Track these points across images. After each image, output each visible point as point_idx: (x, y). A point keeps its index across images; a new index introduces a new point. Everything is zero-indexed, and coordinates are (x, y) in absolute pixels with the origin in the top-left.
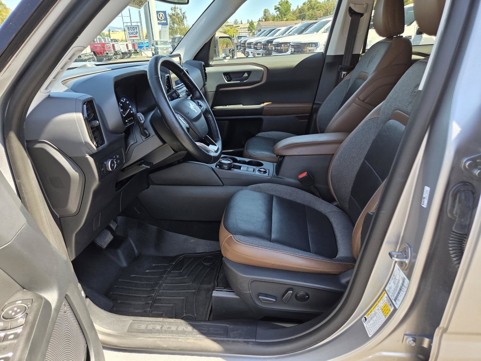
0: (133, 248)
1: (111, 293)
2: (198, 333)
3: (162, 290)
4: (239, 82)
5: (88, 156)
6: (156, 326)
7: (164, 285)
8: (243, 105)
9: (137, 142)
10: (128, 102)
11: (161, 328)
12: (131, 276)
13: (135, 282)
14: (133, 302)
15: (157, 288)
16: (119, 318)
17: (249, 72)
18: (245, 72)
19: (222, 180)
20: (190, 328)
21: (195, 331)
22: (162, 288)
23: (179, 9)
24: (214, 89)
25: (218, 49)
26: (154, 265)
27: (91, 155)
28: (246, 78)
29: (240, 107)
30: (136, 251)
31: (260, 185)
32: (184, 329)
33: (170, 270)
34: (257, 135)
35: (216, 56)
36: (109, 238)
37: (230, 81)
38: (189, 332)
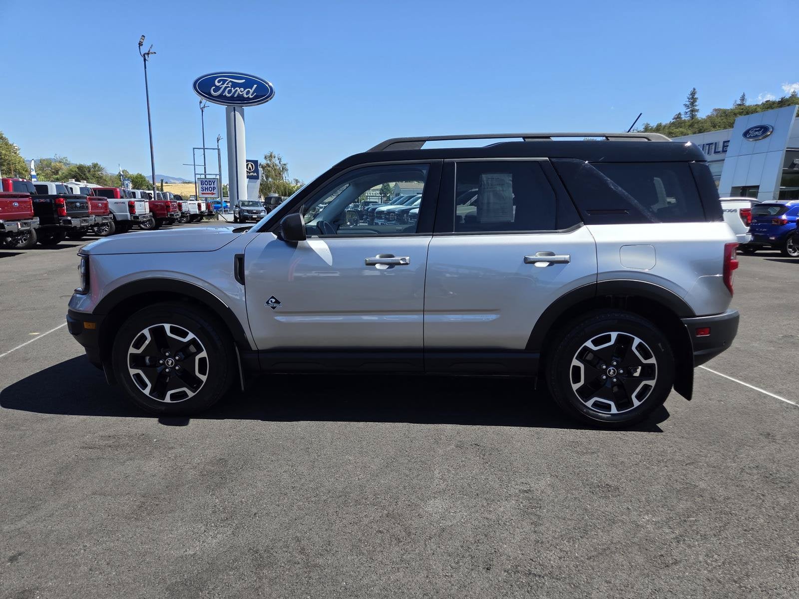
23: (276, 159)
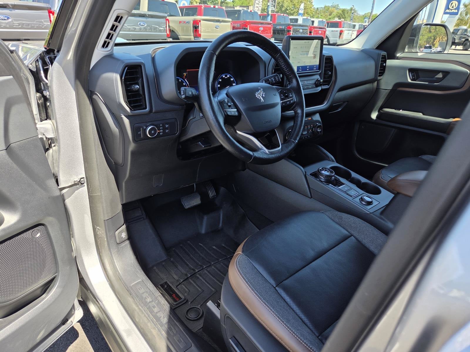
0: (219, 220)
1: (174, 249)
2: (166, 330)
3: (207, 271)
4: (427, 83)
5: (123, 116)
6: (149, 297)
7: (213, 268)
8: (424, 114)
9: (195, 118)
10: (232, 79)
11: (150, 302)
12: (200, 244)
13: (197, 250)
14: (179, 267)
15: (205, 267)
16: (137, 271)
17: (446, 73)
18: (439, 73)
19: (311, 191)
20: (165, 320)
21: (166, 326)
22: (208, 270)
24: (390, 87)
25: (418, 39)
26: (223, 245)
27: (126, 116)
28: (440, 80)
29: (420, 115)
30: (221, 225)
31: (345, 216)
32: (161, 317)
33: (229, 257)
34: (420, 157)
35: (413, 47)
36: (196, 201)
37: (415, 81)
38: (161, 322)
